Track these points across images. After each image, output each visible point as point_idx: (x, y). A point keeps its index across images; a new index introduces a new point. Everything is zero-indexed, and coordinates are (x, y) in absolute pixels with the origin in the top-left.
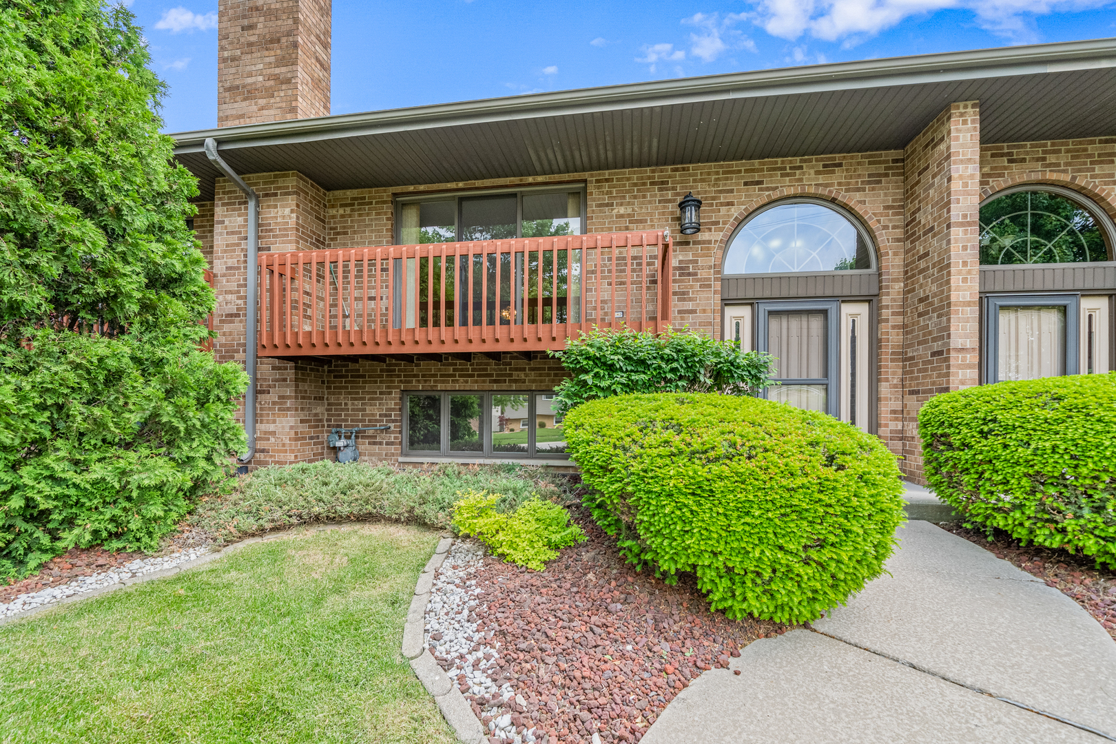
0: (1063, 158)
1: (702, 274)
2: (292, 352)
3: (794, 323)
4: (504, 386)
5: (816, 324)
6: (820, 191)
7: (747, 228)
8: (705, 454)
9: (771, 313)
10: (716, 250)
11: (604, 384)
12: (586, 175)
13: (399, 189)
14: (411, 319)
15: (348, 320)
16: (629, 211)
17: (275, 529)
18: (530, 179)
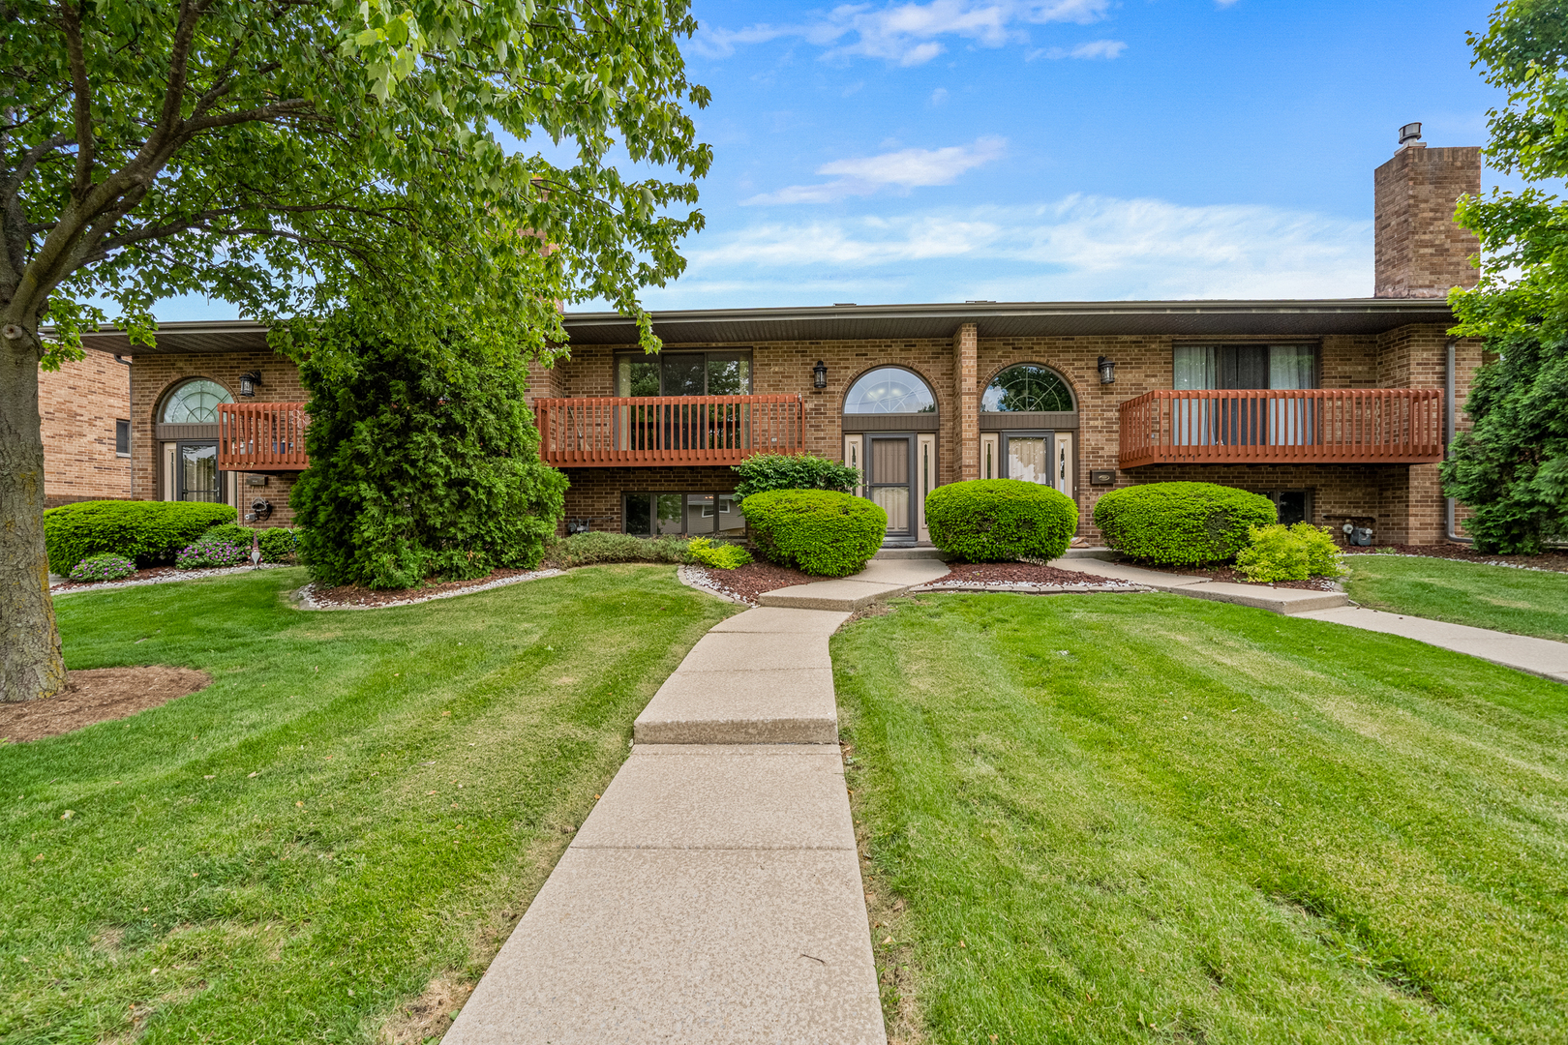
0: (1043, 348)
1: (829, 414)
2: (569, 465)
3: (890, 447)
4: (697, 488)
5: (903, 447)
6: (902, 363)
7: (859, 383)
8: (798, 511)
9: (873, 440)
10: (838, 399)
11: (763, 485)
12: (752, 344)
13: (618, 346)
14: (625, 444)
15: (582, 441)
16: (782, 370)
17: (587, 564)
18: (714, 345)
